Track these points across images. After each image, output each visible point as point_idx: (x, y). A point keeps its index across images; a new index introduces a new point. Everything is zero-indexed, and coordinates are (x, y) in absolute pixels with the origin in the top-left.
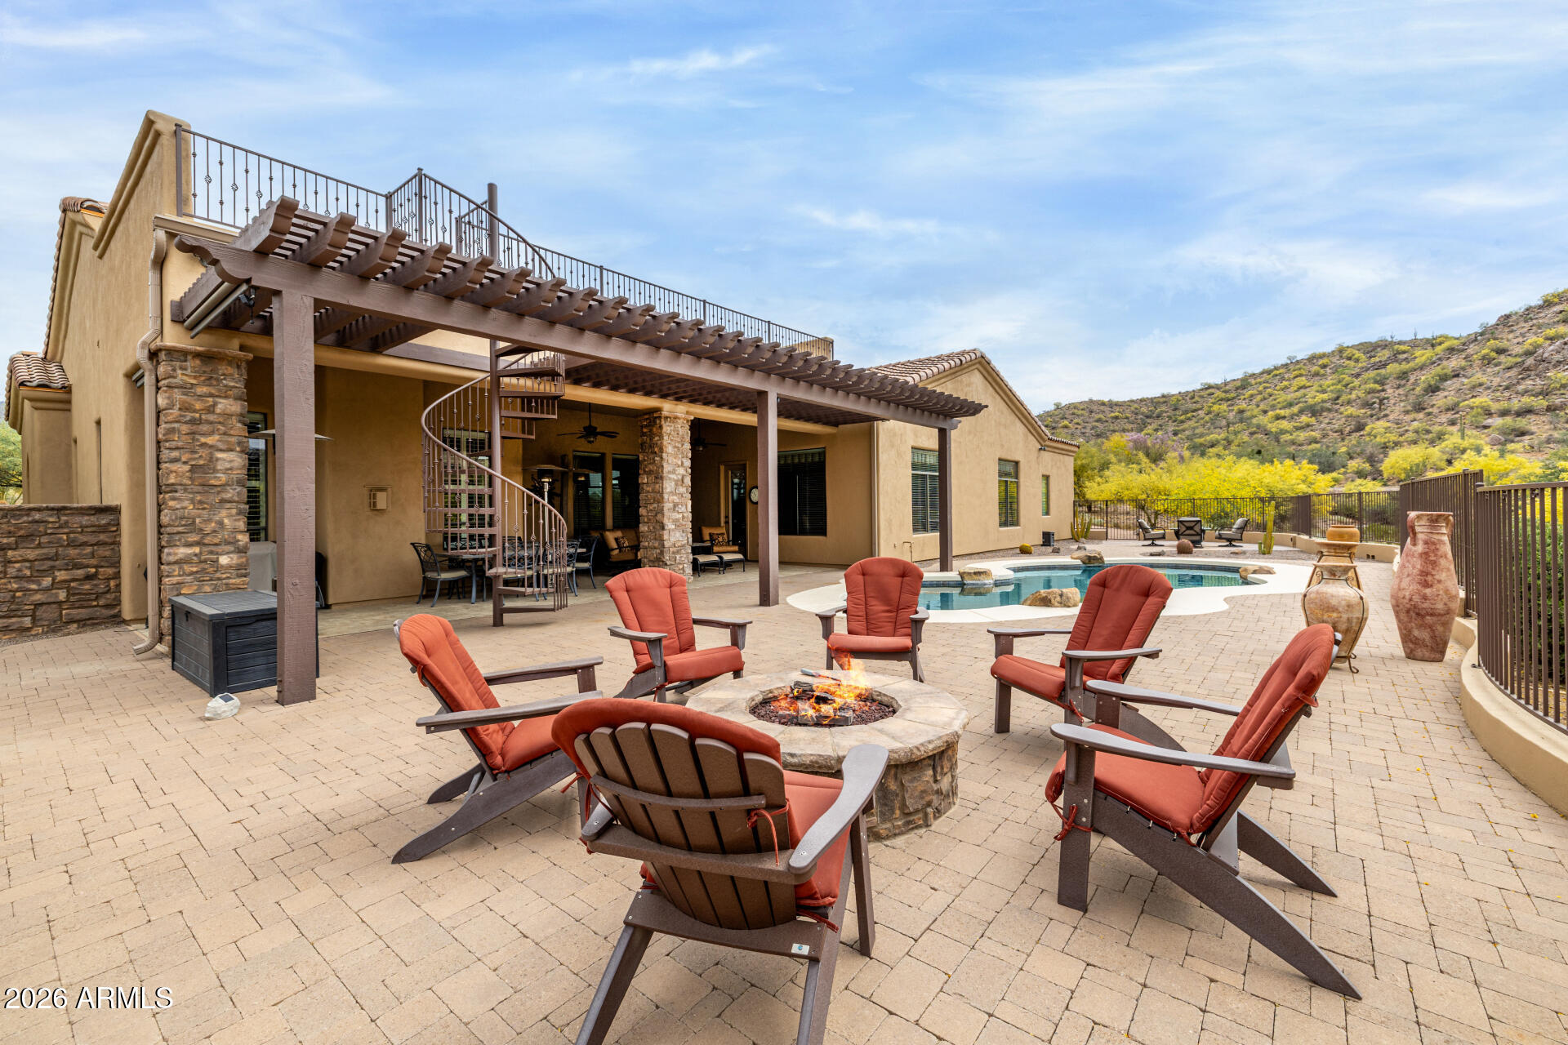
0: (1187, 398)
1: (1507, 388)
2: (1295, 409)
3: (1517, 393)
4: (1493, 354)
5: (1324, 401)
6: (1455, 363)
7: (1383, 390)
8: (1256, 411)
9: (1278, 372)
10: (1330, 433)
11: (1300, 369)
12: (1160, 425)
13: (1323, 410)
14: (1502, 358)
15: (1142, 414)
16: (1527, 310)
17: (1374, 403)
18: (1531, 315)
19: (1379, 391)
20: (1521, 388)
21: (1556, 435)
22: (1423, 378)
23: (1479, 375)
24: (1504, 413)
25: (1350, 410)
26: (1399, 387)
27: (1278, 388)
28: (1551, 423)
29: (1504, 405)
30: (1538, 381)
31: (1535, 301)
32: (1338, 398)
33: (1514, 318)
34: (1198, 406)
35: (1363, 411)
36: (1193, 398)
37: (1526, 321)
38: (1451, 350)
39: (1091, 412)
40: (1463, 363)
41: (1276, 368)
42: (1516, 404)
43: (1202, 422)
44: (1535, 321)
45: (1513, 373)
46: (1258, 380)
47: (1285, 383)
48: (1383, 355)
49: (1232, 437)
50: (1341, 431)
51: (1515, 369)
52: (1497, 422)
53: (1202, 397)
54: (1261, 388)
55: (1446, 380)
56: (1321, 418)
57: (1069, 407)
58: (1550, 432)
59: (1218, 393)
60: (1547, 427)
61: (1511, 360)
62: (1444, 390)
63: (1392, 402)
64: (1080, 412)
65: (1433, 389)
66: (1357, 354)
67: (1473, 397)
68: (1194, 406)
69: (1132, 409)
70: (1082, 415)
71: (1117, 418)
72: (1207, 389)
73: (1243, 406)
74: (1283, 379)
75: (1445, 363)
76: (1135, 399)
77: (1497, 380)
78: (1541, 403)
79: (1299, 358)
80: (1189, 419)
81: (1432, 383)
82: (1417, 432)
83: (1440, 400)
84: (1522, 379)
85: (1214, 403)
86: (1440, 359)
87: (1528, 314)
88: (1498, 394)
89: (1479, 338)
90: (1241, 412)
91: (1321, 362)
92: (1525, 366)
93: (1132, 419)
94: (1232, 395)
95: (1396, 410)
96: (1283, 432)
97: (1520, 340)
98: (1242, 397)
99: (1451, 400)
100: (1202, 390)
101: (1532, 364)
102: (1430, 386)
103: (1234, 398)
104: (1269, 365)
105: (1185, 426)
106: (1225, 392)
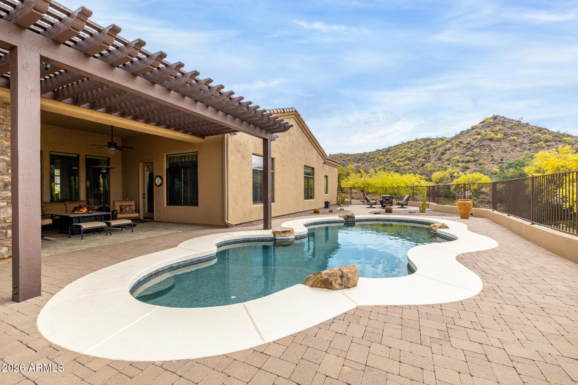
0: (372, 154)
1: (463, 154)
2: (404, 159)
3: (466, 156)
4: (459, 143)
5: (412, 156)
6: (449, 146)
7: (429, 153)
8: (392, 159)
9: (399, 146)
10: (415, 167)
11: (405, 146)
12: (363, 163)
13: (412, 159)
14: (461, 145)
15: (357, 159)
16: (467, 130)
17: (427, 157)
18: (468, 132)
19: (428, 154)
20: (467, 154)
21: (477, 169)
22: (440, 150)
23: (455, 150)
24: (463, 162)
25: (420, 159)
26: (434, 152)
27: (399, 152)
28: (475, 165)
29: (462, 159)
30: (471, 152)
31: (470, 128)
32: (416, 155)
33: (464, 132)
34: (375, 157)
35: (424, 160)
36: (373, 154)
37: (467, 134)
38: (448, 142)
39: (341, 157)
40: (451, 146)
41: (398, 145)
42: (466, 159)
43: (376, 162)
44: (470, 134)
45: (464, 149)
46: (393, 149)
47: (401, 150)
48: (429, 142)
49: (386, 167)
50: (417, 166)
51: (465, 148)
52: (461, 164)
53: (376, 154)
54: (394, 152)
55: (446, 151)
56: (412, 162)
57: (334, 155)
58: (475, 168)
59: (381, 153)
60: (474, 166)
61: (464, 146)
62: (446, 154)
63: (432, 157)
64: (338, 157)
65: (443, 154)
66: (421, 142)
67: (454, 156)
68: (374, 157)
69: (354, 157)
70: (338, 158)
71: (349, 160)
72: (377, 151)
73: (388, 157)
74: (400, 149)
75: (446, 145)
76: (355, 153)
77: (460, 152)
78: (472, 159)
79: (404, 142)
80: (372, 161)
81: (443, 152)
82: (439, 167)
83: (445, 157)
84: (467, 151)
85: (379, 156)
86: (444, 144)
87: (468, 131)
88: (461, 156)
89: (455, 138)
90: (388, 159)
91: (411, 144)
92: (468, 147)
93: (354, 160)
94: (385, 153)
95: (433, 160)
96: (401, 166)
97: (466, 139)
98: (388, 154)
99: (448, 157)
100: (376, 151)
101: (469, 147)
102: (442, 152)
103: (386, 154)
104: (396, 144)
105: (371, 163)
106: (383, 152)
